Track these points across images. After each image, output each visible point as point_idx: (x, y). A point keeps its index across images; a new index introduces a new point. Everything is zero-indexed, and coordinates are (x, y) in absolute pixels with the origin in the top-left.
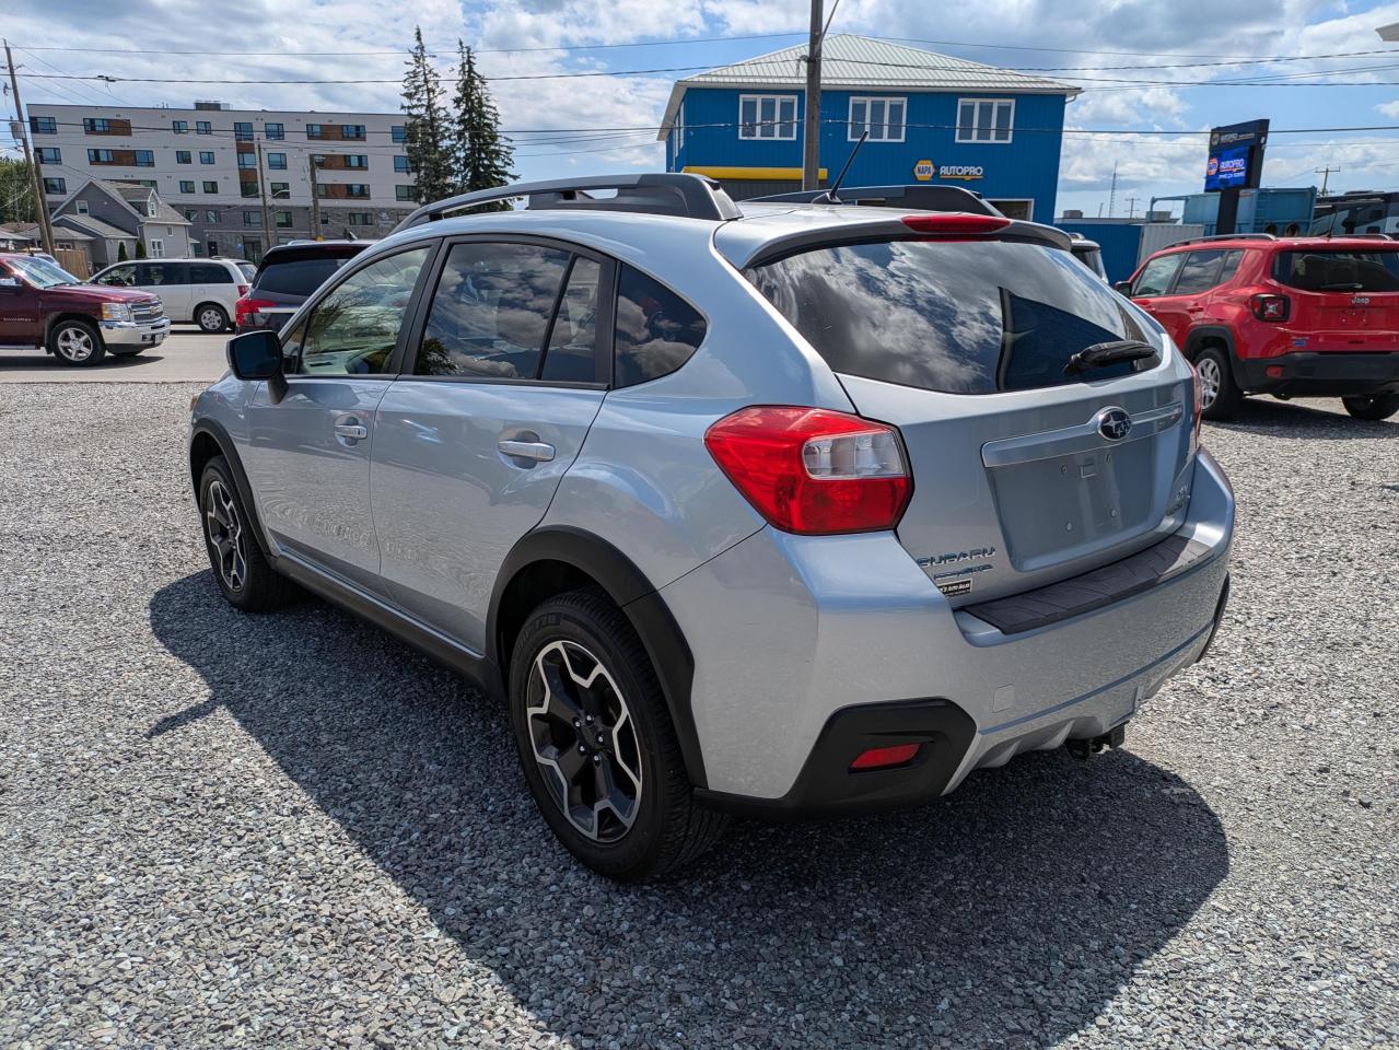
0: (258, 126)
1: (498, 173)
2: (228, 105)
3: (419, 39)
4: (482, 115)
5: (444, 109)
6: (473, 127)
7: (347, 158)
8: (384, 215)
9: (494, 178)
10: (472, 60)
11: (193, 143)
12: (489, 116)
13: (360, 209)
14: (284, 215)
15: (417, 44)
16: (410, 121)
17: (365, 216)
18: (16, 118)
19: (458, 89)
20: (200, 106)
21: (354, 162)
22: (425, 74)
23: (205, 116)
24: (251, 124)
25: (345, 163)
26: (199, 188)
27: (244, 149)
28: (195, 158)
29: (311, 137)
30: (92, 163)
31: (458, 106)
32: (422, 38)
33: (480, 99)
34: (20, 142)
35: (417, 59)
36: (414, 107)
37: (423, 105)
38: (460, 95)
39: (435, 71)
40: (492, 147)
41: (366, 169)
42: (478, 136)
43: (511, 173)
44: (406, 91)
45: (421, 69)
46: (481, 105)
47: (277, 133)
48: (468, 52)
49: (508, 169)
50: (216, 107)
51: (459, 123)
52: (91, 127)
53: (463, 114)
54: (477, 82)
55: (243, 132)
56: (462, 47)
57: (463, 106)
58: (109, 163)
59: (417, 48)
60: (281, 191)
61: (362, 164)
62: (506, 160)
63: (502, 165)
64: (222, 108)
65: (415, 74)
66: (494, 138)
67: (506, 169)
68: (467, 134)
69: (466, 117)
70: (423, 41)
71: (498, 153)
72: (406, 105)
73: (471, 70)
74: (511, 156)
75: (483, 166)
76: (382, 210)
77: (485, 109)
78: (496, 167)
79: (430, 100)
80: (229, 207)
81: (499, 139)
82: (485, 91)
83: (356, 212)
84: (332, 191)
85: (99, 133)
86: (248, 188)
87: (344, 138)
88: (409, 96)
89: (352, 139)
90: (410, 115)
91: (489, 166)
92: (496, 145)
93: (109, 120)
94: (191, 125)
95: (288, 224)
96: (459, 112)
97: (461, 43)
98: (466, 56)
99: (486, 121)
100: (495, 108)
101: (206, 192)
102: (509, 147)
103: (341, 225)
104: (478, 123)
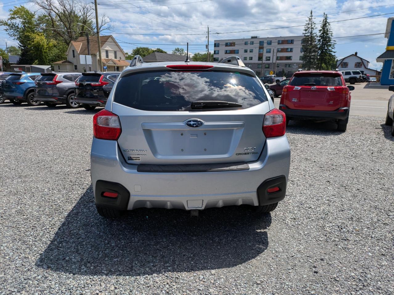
0: (265, 42)
1: (329, 51)
2: (259, 37)
3: (311, 14)
4: (327, 34)
5: (316, 33)
6: (324, 38)
7: (287, 49)
8: (295, 64)
9: (328, 53)
10: (327, 18)
11: (249, 47)
12: (329, 34)
13: (289, 63)
14: (268, 65)
15: (311, 15)
16: (304, 37)
17: (289, 65)
18: (207, 44)
19: (321, 27)
20: (252, 38)
21: (289, 50)
22: (311, 24)
23: (253, 40)
24: (263, 41)
25: (286, 50)
26: (248, 59)
27: (261, 48)
28: (248, 51)
29: (279, 44)
30: (225, 54)
31: (320, 32)
32: (312, 13)
33: (327, 29)
34: (207, 49)
35: (310, 19)
36: (306, 33)
37: (309, 33)
38: (321, 29)
39: (314, 23)
40: (329, 43)
41: (292, 52)
42: (325, 40)
43: (333, 51)
44: (305, 29)
45: (311, 22)
46: (327, 31)
47: (270, 43)
48: (326, 16)
49: (333, 50)
50: (256, 37)
51: (320, 37)
52: (227, 45)
53: (321, 34)
54: (327, 24)
55: (261, 43)
56: (324, 15)
57: (322, 32)
58: (229, 53)
59: (310, 16)
60: (268, 59)
61: (291, 50)
62: (333, 47)
63: (331, 49)
64: (258, 37)
65: (309, 24)
66: (329, 41)
67: (332, 50)
68: (321, 40)
69: (322, 35)
70: (312, 14)
71: (330, 45)
72: (304, 33)
73: (326, 21)
74: (334, 46)
75: (325, 49)
76: (295, 63)
77: (328, 32)
78: (329, 49)
79: (311, 31)
80: (254, 63)
81: (331, 41)
82: (329, 27)
83: (287, 64)
84: (281, 58)
85: (228, 46)
86: (260, 58)
87: (288, 43)
88: (306, 30)
89: (290, 43)
90: (305, 36)
91: (327, 49)
92: (330, 43)
93: (230, 43)
94: (249, 43)
95: (268, 68)
96: (320, 34)
97: (324, 13)
98: (325, 17)
99: (328, 36)
100: (332, 32)
101: (250, 60)
102: (334, 43)
103: (283, 67)
104: (326, 37)
